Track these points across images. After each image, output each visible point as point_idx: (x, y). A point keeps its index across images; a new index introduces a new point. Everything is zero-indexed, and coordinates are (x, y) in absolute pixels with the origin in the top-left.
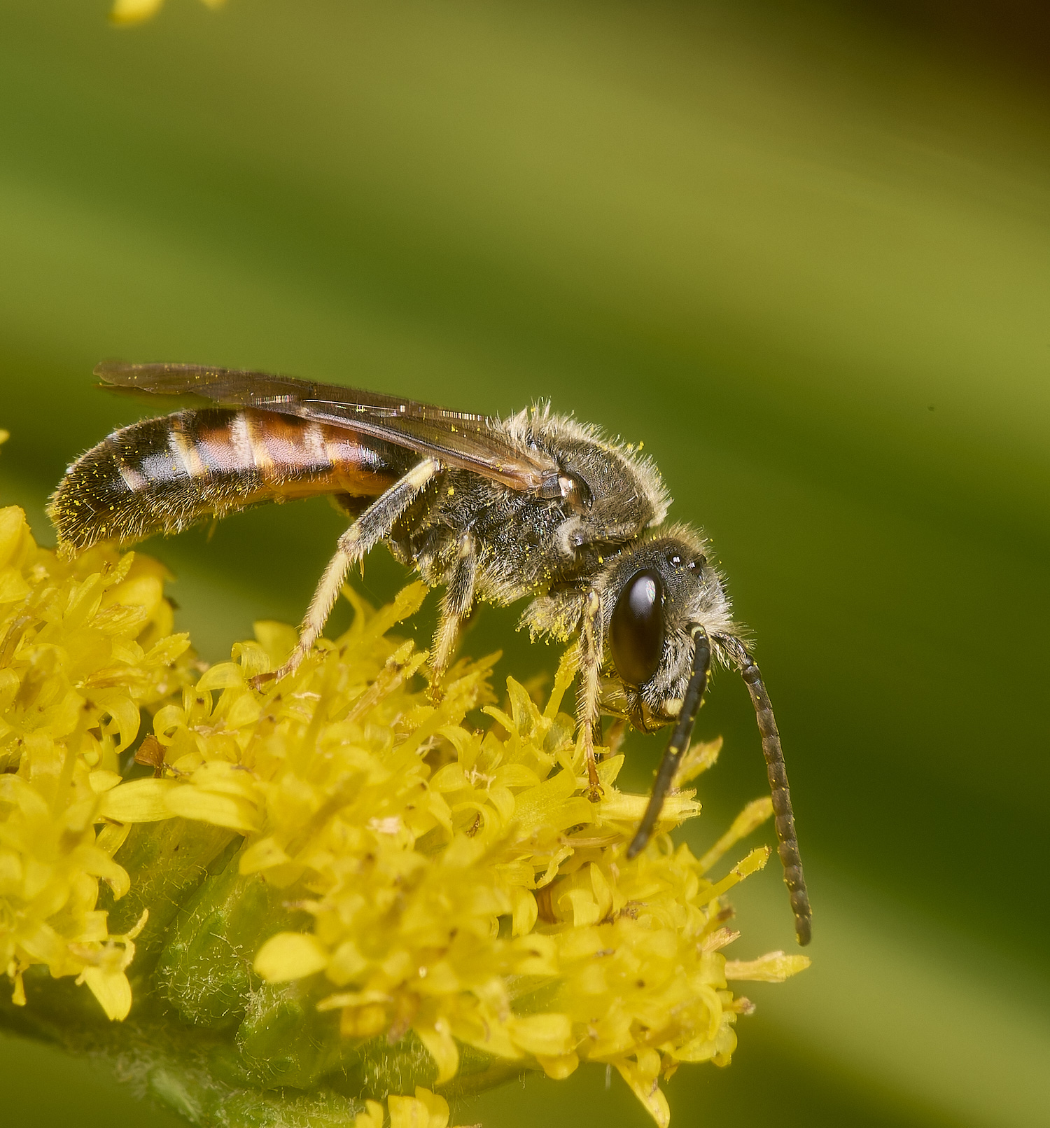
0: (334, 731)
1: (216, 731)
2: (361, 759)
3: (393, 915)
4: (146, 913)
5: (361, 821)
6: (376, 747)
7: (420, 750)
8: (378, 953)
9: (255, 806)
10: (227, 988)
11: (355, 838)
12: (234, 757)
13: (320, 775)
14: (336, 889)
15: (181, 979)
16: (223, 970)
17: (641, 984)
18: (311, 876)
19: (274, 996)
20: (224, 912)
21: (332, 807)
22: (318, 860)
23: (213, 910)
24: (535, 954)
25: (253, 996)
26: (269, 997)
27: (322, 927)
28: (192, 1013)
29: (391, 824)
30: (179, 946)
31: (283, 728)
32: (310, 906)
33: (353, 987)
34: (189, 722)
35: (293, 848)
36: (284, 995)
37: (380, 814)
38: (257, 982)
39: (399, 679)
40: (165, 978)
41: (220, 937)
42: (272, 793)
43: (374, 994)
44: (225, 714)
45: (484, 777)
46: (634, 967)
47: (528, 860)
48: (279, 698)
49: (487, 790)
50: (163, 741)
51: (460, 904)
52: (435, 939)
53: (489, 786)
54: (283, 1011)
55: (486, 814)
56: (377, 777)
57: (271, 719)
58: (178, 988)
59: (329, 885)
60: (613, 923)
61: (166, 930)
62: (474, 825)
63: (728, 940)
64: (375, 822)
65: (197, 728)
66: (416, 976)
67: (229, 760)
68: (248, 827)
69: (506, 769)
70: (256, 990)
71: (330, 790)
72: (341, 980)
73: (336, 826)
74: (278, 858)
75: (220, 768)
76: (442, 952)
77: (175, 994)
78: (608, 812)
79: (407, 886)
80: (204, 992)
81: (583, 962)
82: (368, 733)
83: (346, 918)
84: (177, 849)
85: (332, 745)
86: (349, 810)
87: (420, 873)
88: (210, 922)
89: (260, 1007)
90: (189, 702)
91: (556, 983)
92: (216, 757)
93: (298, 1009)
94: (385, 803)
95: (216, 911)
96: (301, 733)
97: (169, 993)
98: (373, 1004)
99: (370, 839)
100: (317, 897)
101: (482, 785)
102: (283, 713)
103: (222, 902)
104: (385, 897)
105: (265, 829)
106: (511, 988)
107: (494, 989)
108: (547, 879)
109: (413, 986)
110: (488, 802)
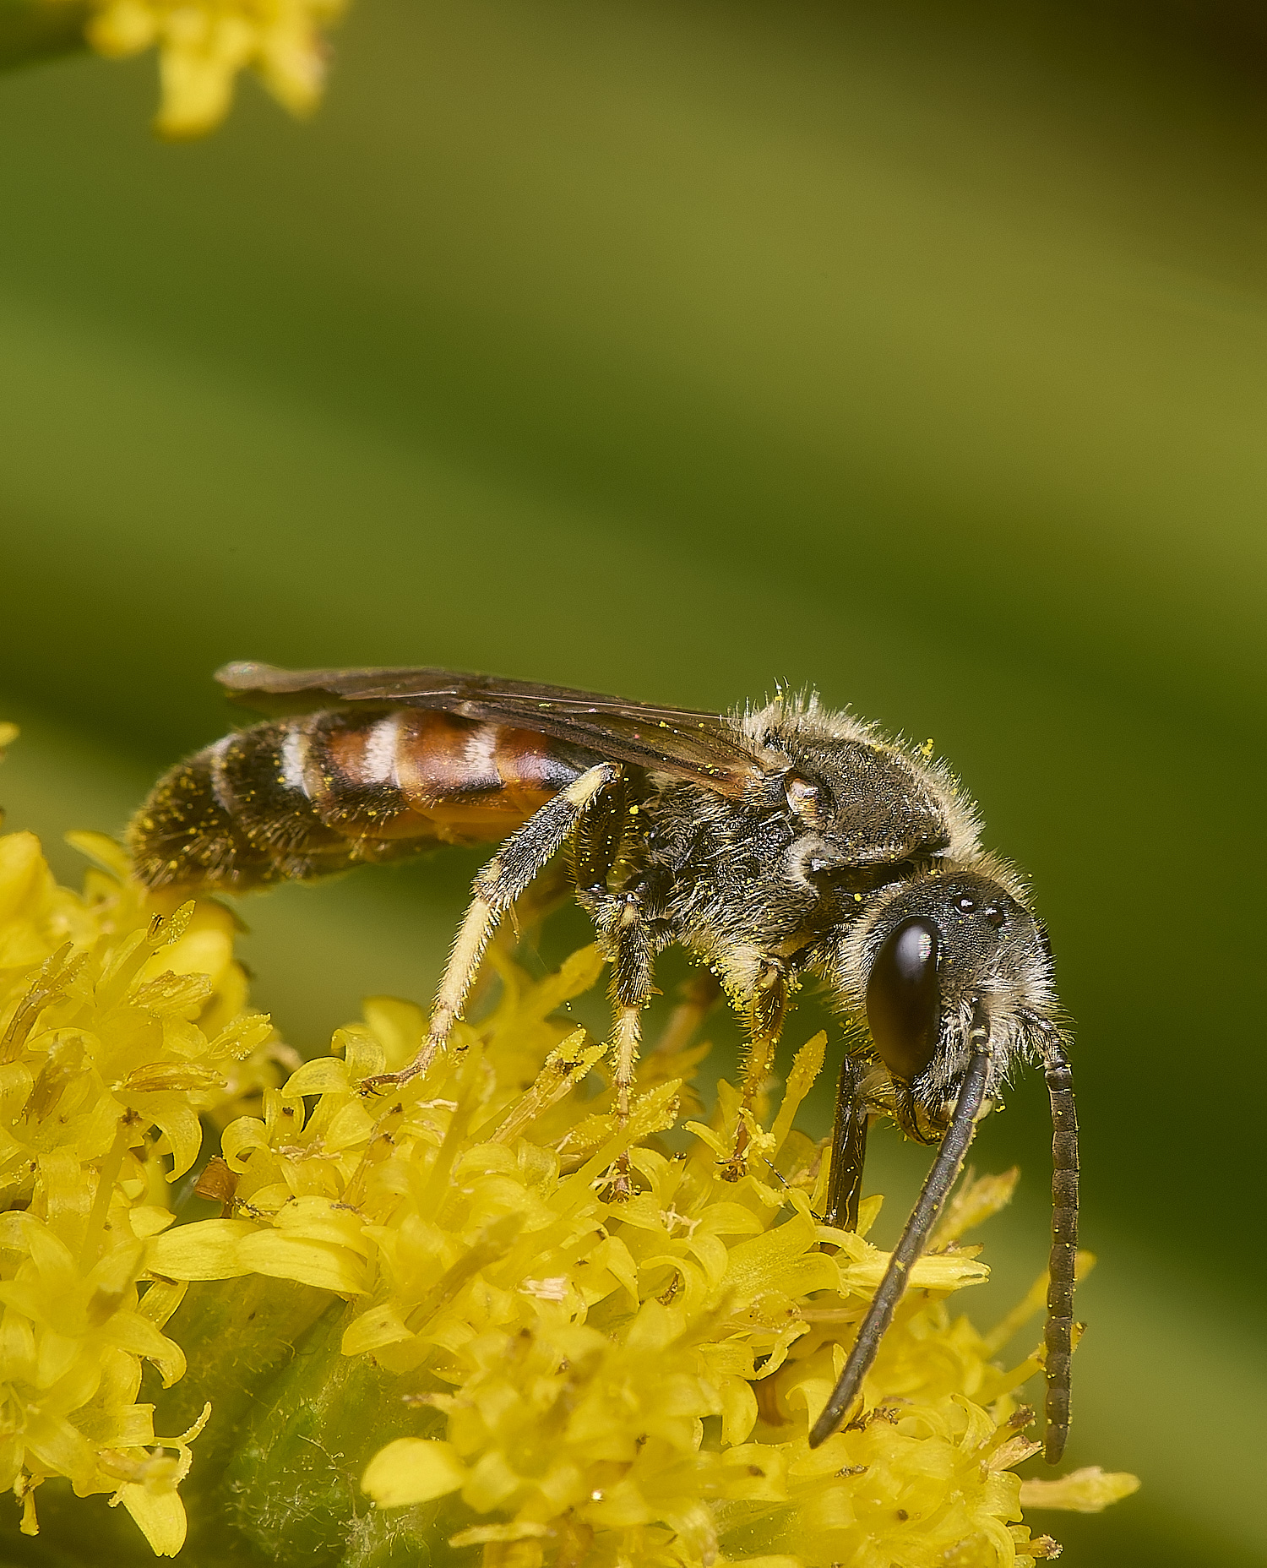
0: (476, 1156)
1: (310, 1154)
2: (513, 1196)
3: (558, 1415)
4: (208, 1407)
5: (511, 1282)
6: (534, 1179)
7: (596, 1184)
8: (535, 1469)
9: (363, 1259)
10: (321, 1512)
11: (503, 1306)
12: (335, 1191)
13: (455, 1218)
14: (477, 1377)
15: (256, 1499)
16: (316, 1488)
17: (902, 1516)
18: (442, 1358)
19: (387, 1524)
20: (318, 1406)
21: (472, 1264)
22: (451, 1337)
23: (302, 1404)
24: (757, 1472)
25: (356, 1524)
26: (381, 1527)
27: (456, 1431)
28: (273, 1546)
29: (554, 1287)
30: (255, 1453)
31: (404, 1151)
32: (441, 1401)
33: (499, 1516)
34: (271, 1139)
35: (415, 1320)
36: (402, 1523)
37: (539, 1273)
38: (364, 1505)
39: (567, 1084)
40: (234, 1497)
41: (312, 1441)
42: (387, 1240)
43: (527, 1527)
44: (322, 1131)
45: (685, 1220)
46: (893, 1492)
47: (745, 1339)
48: (398, 1109)
49: (689, 1238)
50: (235, 1167)
51: (650, 1401)
52: (615, 1451)
53: (691, 1232)
54: (399, 1545)
55: (688, 1272)
56: (536, 1223)
57: (387, 1137)
58: (254, 1512)
59: (467, 1372)
60: (863, 1429)
61: (236, 1429)
62: (670, 1288)
63: (1024, 1453)
64: (531, 1284)
65: (282, 1149)
66: (588, 1501)
67: (327, 1195)
68: (355, 1290)
69: (716, 1209)
70: (361, 1515)
71: (470, 1240)
72: (482, 1508)
73: (478, 1289)
74: (396, 1333)
75: (316, 1206)
76: (625, 1467)
77: (247, 1519)
78: (858, 1276)
79: (577, 1376)
80: (290, 1518)
81: (822, 1483)
82: (522, 1161)
83: (491, 1419)
84: (252, 1317)
85: (472, 1175)
86: (495, 1267)
87: (595, 1358)
88: (298, 1420)
89: (366, 1539)
90: (271, 1111)
91: (784, 1511)
92: (309, 1192)
93: (422, 1545)
94: (546, 1256)
95: (307, 1404)
96: (430, 1158)
97: (239, 1518)
98: (526, 1539)
99: (525, 1309)
100: (449, 1389)
101: (681, 1232)
102: (403, 1129)
103: (315, 1390)
104: (546, 1389)
105: (377, 1294)
106: (719, 1517)
107: (697, 1519)
108: (771, 1367)
109: (583, 1515)
110: (690, 1256)
